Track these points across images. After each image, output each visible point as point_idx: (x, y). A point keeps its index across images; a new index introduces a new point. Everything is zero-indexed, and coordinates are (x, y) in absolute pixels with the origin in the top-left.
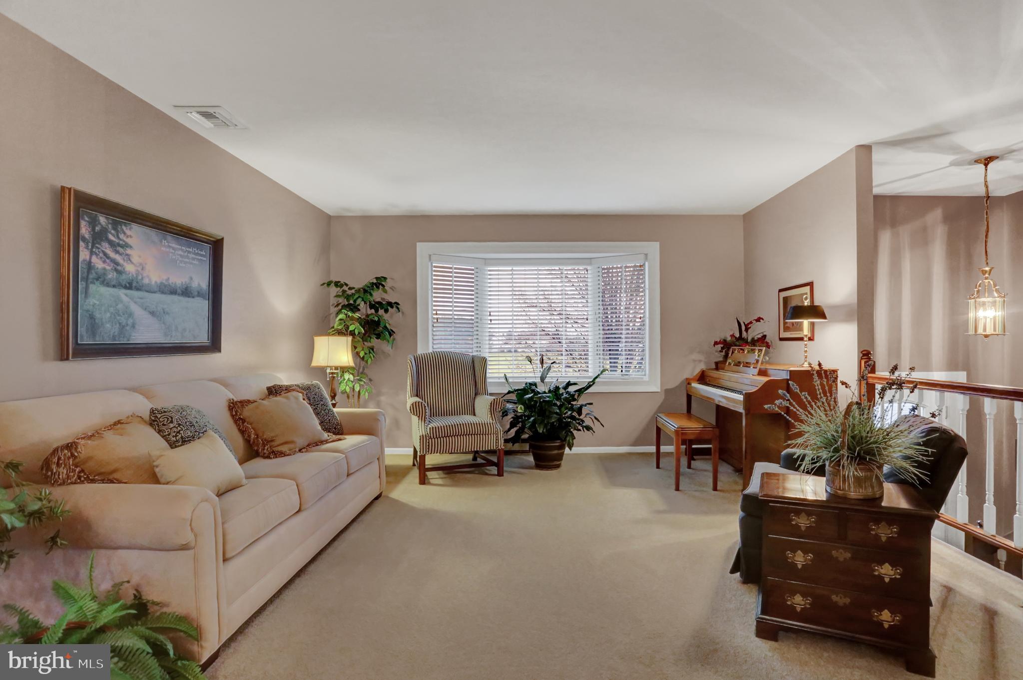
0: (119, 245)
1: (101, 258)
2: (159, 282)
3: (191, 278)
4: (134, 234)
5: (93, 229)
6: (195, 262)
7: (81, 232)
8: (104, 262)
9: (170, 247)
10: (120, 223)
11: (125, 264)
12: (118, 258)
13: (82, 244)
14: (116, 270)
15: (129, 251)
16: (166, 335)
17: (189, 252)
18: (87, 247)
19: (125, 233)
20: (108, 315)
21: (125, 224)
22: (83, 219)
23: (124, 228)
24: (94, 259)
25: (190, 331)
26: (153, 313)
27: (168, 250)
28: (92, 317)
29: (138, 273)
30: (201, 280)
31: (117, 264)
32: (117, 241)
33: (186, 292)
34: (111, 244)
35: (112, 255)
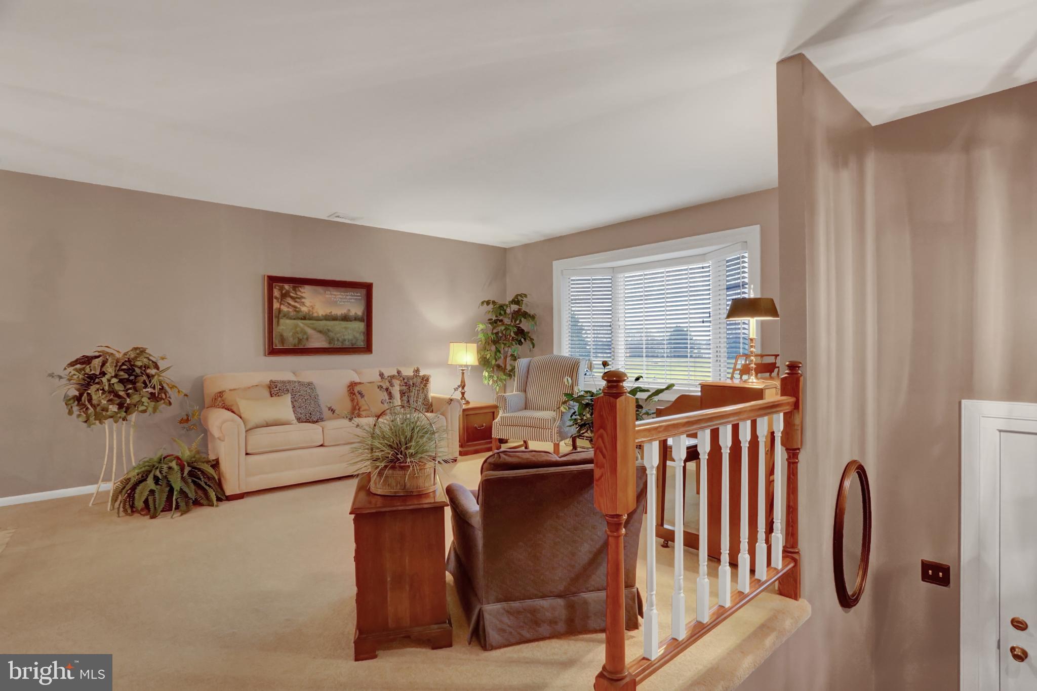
0: (297, 298)
1: (286, 306)
2: (324, 314)
3: (349, 310)
4: (307, 292)
5: (281, 292)
6: (353, 300)
7: (274, 295)
8: (288, 307)
9: (331, 294)
10: (298, 287)
11: (301, 307)
12: (296, 304)
13: (275, 300)
14: (295, 311)
15: (303, 300)
16: (330, 343)
17: (347, 295)
18: (278, 302)
19: (300, 291)
20: (291, 333)
21: (300, 287)
22: (275, 288)
23: (300, 289)
24: (282, 307)
25: (348, 341)
26: (320, 332)
27: (330, 296)
28: (282, 336)
29: (309, 311)
30: (357, 309)
31: (295, 307)
32: (296, 296)
33: (345, 318)
34: (292, 298)
35: (292, 303)
